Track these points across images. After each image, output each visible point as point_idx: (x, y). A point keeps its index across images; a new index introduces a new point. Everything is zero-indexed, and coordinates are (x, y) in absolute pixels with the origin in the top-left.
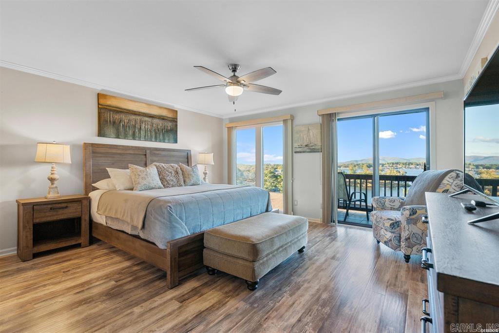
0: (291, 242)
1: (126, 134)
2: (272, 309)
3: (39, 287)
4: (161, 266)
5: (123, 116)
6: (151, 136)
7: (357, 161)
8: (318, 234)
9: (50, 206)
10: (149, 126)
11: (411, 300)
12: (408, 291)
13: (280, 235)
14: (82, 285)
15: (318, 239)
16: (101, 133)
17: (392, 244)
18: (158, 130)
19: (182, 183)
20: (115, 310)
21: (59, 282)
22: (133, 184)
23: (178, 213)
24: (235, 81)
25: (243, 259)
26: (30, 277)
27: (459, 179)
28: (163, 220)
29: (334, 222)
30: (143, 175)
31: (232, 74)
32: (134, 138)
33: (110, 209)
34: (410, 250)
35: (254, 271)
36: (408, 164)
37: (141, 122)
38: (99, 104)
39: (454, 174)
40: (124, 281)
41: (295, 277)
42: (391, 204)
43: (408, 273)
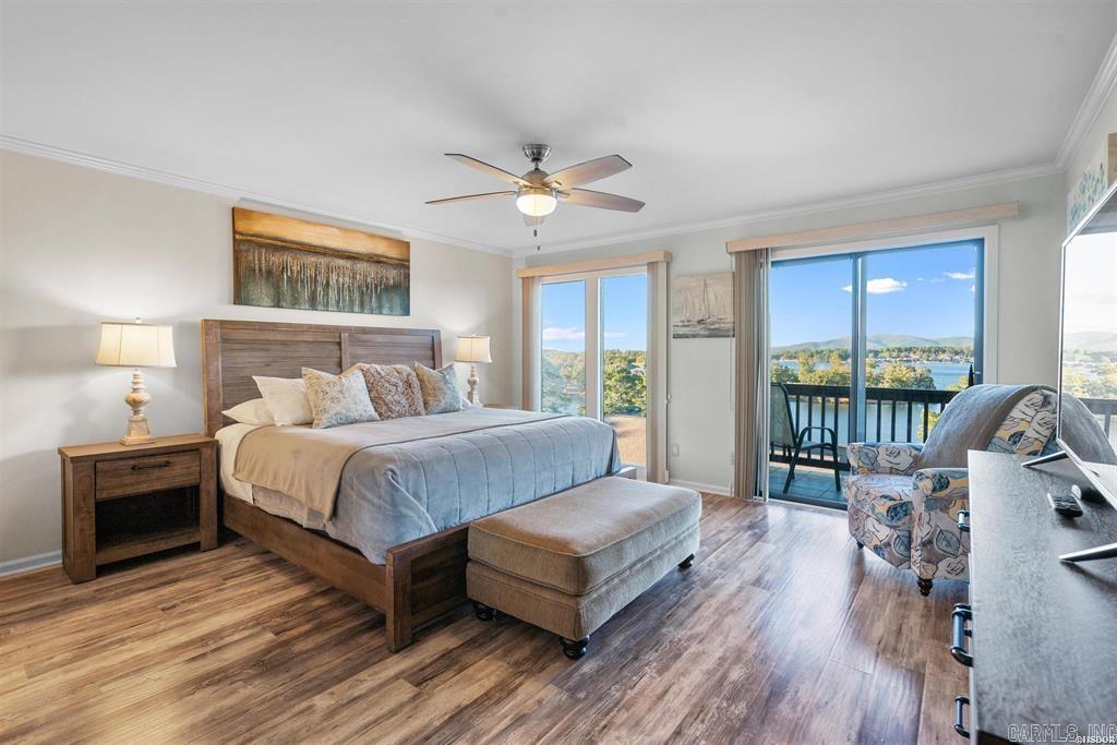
0: (662, 547)
1: (296, 299)
2: (617, 704)
3: (111, 643)
4: (373, 601)
5: (288, 258)
6: (352, 301)
7: (815, 344)
8: (724, 522)
9: (132, 462)
10: (347, 279)
11: (931, 688)
12: (924, 665)
13: (639, 533)
14: (203, 640)
15: (723, 537)
16: (240, 297)
17: (890, 553)
18: (367, 287)
19: (421, 407)
20: (273, 701)
21: (154, 634)
22: (311, 412)
23: (410, 485)
24: (538, 182)
25: (554, 590)
26: (92, 621)
27: (1050, 408)
28: (376, 500)
29: (761, 495)
30: (333, 392)
31: (532, 167)
32: (313, 305)
33: (262, 470)
34: (931, 567)
35: (578, 616)
36: (935, 351)
37: (329, 269)
38: (235, 232)
39: (1037, 397)
40: (294, 632)
41: (671, 629)
42: (891, 459)
43: (927, 621)
